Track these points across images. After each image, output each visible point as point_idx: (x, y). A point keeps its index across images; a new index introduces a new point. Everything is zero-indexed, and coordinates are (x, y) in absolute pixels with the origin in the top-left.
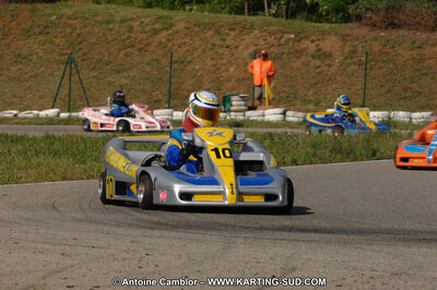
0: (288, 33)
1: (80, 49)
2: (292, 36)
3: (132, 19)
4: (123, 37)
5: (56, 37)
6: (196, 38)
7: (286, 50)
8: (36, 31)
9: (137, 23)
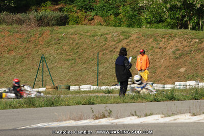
0: (195, 39)
1: (77, 52)
2: (197, 40)
3: (107, 34)
4: (102, 44)
5: (64, 45)
6: (143, 44)
7: (194, 49)
8: (53, 42)
9: (110, 36)
